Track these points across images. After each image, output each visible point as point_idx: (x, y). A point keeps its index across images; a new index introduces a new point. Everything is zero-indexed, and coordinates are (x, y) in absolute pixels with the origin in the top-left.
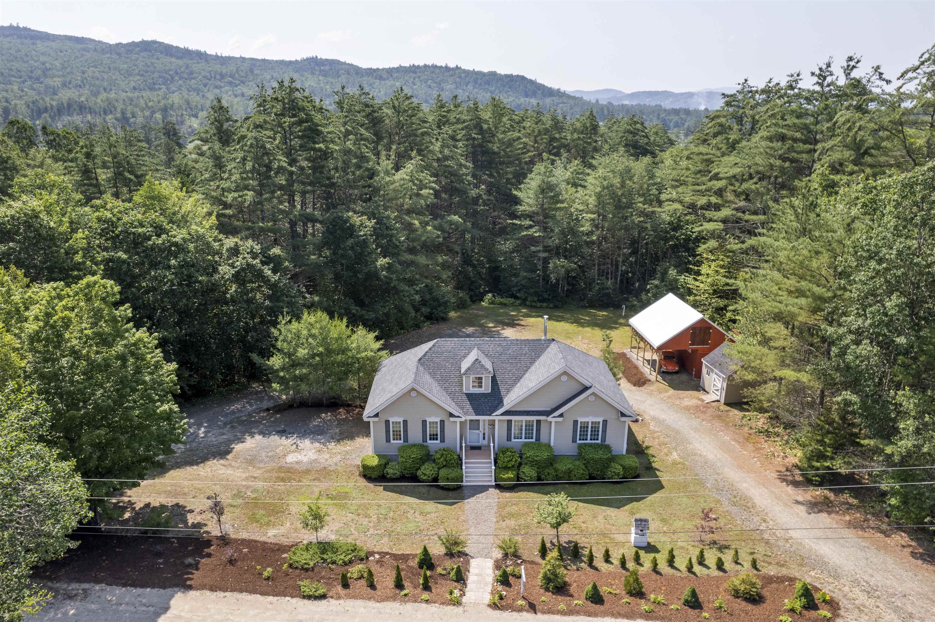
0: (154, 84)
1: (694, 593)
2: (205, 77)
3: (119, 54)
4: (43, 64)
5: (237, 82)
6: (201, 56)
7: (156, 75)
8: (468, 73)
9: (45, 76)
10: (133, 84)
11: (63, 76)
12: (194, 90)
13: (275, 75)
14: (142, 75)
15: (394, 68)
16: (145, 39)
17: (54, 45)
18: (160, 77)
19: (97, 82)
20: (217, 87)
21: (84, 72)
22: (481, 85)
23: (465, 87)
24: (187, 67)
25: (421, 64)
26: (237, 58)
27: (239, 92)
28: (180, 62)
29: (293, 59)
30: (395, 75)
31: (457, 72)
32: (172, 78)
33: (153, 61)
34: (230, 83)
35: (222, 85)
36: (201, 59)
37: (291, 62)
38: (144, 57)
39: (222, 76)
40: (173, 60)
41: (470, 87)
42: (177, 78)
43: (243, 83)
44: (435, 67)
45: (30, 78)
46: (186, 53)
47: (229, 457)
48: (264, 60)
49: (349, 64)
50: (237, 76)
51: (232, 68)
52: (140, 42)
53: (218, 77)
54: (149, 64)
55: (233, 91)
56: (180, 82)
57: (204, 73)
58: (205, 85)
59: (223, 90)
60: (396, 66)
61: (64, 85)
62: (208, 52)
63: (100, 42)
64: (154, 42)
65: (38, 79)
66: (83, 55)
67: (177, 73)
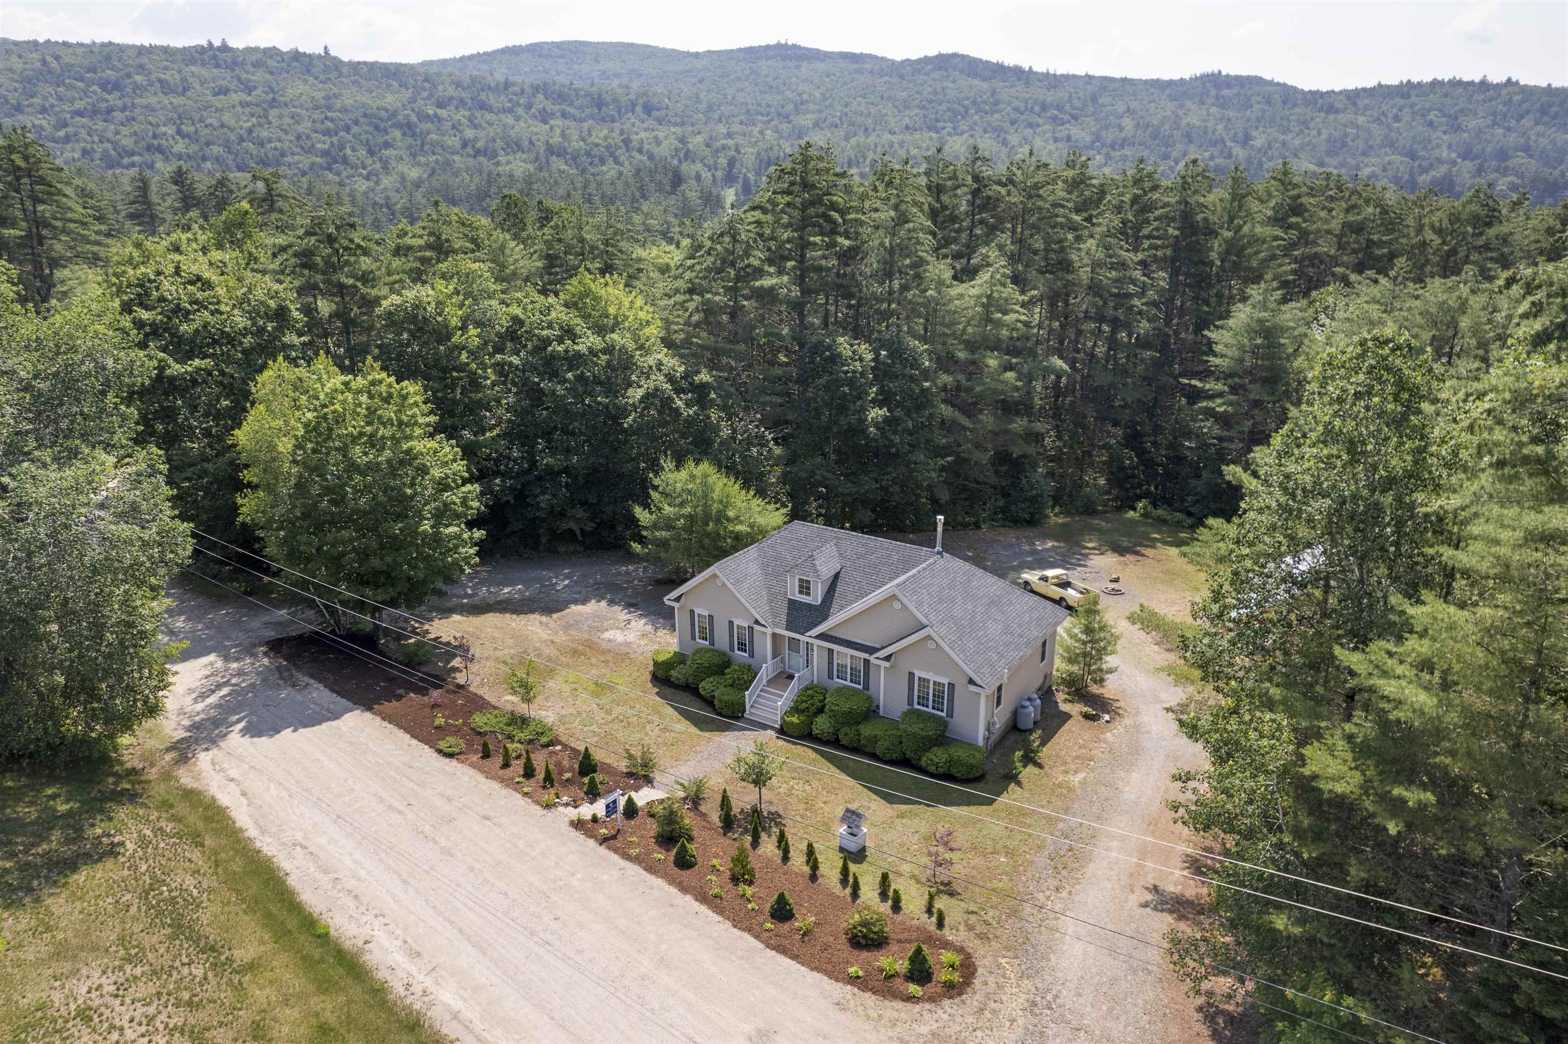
0: (937, 120)
1: (781, 899)
2: (1017, 109)
3: (902, 77)
4: (800, 95)
5: (1066, 117)
6: (1020, 74)
7: (943, 107)
8: (1528, 92)
9: (797, 111)
10: (907, 121)
11: (820, 111)
12: (995, 130)
13: (1134, 105)
14: (923, 107)
15: (1364, 90)
16: (944, 52)
17: (821, 66)
18: (949, 109)
19: (860, 120)
20: (1030, 125)
21: (846, 105)
22: (1556, 116)
23: (1513, 123)
24: (994, 93)
25: (1427, 79)
26: (1080, 77)
27: (1064, 133)
28: (985, 86)
29: (1176, 77)
30: (1362, 102)
31: (1504, 92)
32: (966, 111)
33: (946, 84)
34: (1054, 119)
35: (1041, 121)
36: (1019, 79)
37: (1171, 83)
38: (934, 80)
39: (1044, 107)
40: (976, 82)
41: (1527, 122)
42: (972, 111)
43: (1075, 118)
44: (1456, 84)
45: (779, 115)
46: (998, 71)
47: (554, 616)
48: (1124, 80)
49: (1278, 84)
50: (1067, 107)
51: (1062, 94)
52: (936, 57)
53: (1037, 109)
54: (939, 89)
55: (1054, 132)
56: (976, 118)
57: (1015, 103)
58: (1013, 123)
59: (1039, 130)
60: (1370, 83)
61: (816, 124)
62: (1036, 69)
63: (883, 59)
64: (955, 55)
65: (787, 117)
66: (853, 80)
67: (974, 103)
